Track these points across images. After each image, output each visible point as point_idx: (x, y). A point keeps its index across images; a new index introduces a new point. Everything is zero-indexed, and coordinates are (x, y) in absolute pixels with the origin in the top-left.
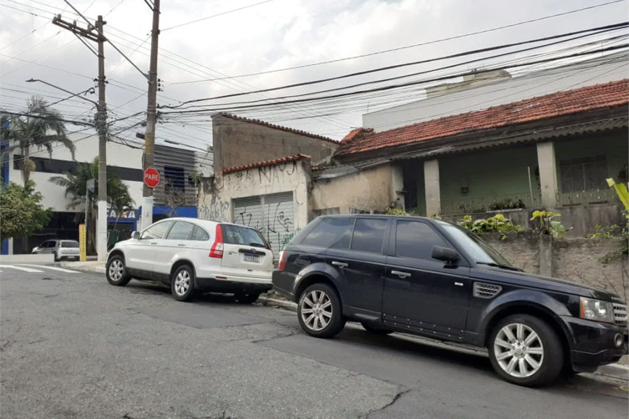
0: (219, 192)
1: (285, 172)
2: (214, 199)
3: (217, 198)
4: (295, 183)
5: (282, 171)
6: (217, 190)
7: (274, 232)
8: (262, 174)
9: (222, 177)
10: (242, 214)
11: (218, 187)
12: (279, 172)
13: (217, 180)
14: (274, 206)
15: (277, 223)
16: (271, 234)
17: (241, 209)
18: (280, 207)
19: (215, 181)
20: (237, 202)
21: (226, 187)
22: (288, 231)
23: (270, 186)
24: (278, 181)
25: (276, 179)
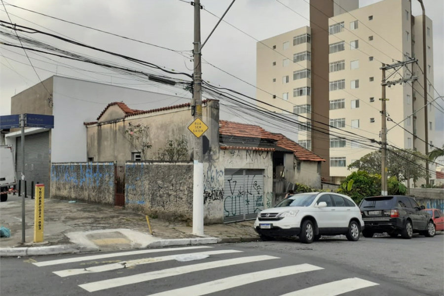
0: (215, 162)
1: (262, 156)
2: (210, 167)
3: (213, 167)
4: (267, 164)
5: (260, 155)
6: (214, 160)
7: (251, 194)
8: (248, 155)
9: (218, 151)
10: (229, 180)
11: (215, 157)
12: (258, 155)
13: (214, 152)
14: (251, 176)
15: (253, 188)
16: (249, 195)
17: (229, 177)
18: (255, 178)
19: (212, 153)
20: (228, 171)
21: (221, 159)
22: (259, 194)
23: (252, 164)
24: (257, 162)
25: (256, 160)
